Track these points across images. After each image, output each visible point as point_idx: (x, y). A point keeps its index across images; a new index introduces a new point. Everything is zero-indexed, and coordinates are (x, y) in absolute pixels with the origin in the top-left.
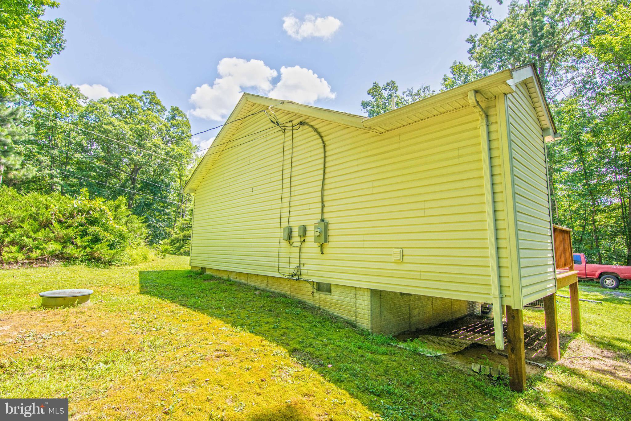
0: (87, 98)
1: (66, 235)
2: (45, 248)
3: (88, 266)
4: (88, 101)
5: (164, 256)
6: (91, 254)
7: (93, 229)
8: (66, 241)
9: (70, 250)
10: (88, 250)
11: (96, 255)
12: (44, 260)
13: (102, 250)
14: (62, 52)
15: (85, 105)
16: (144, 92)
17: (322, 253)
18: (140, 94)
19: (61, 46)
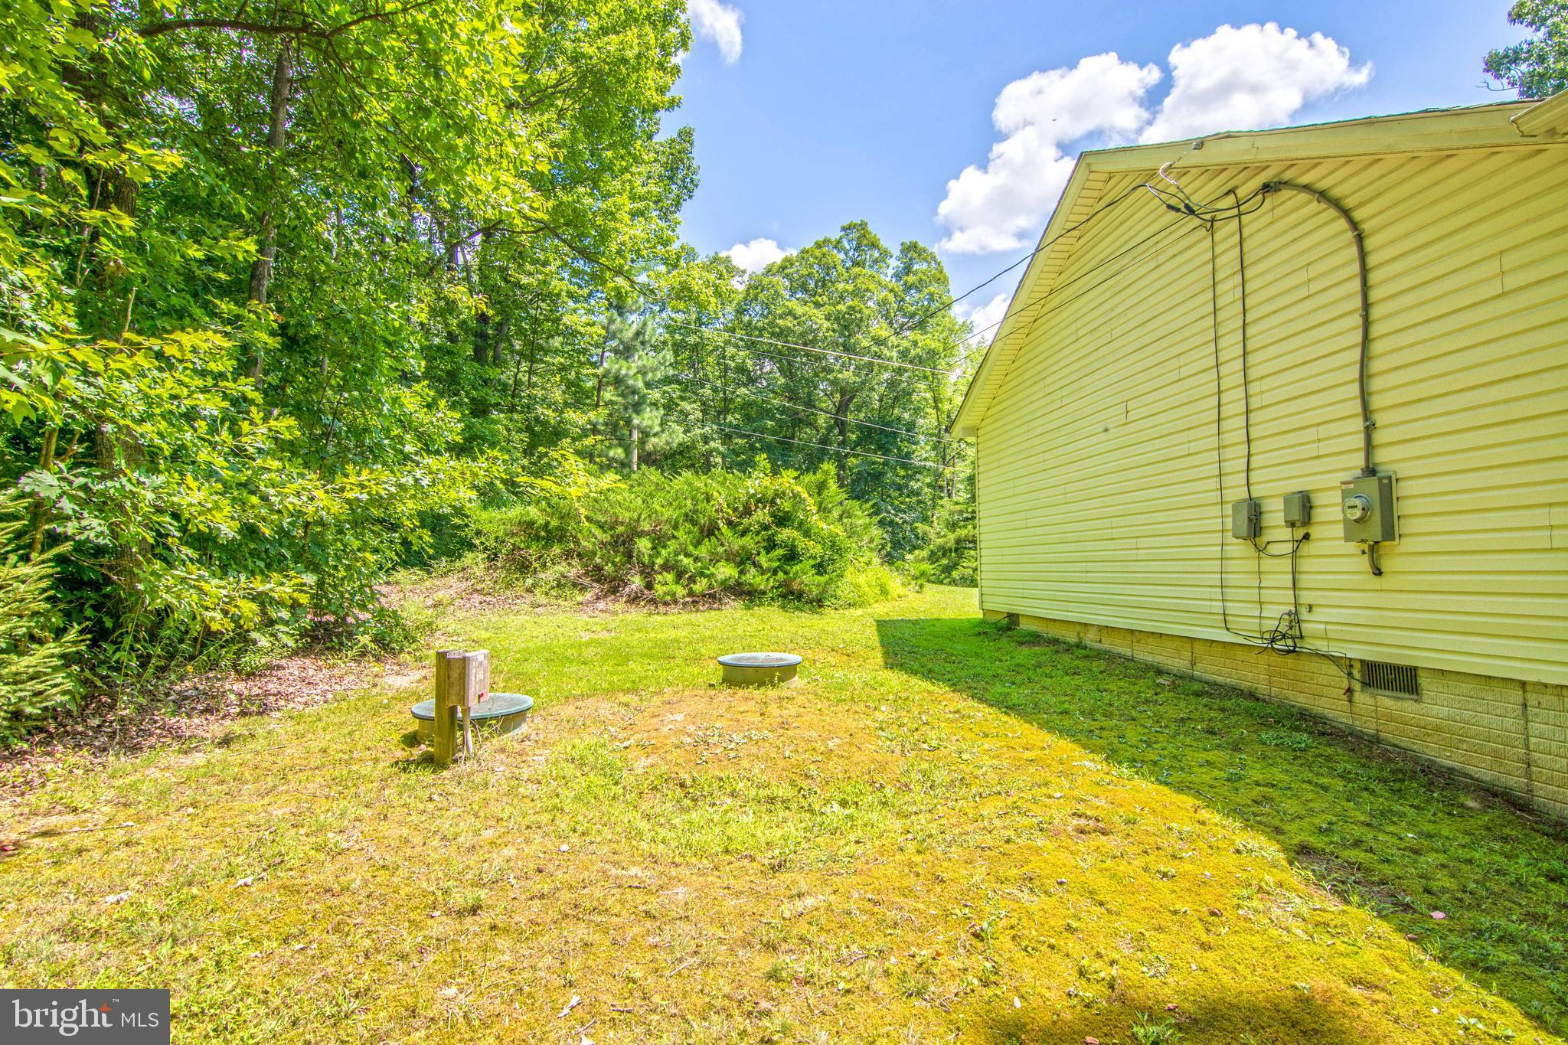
0: (744, 272)
1: (743, 548)
2: (713, 574)
3: (783, 607)
4: (746, 278)
5: (921, 586)
6: (785, 584)
7: (785, 534)
8: (743, 560)
9: (753, 577)
10: (781, 575)
11: (795, 586)
12: (713, 596)
13: (806, 577)
14: (696, 193)
15: (741, 288)
16: (844, 229)
17: (1378, 572)
18: (835, 235)
19: (692, 181)
